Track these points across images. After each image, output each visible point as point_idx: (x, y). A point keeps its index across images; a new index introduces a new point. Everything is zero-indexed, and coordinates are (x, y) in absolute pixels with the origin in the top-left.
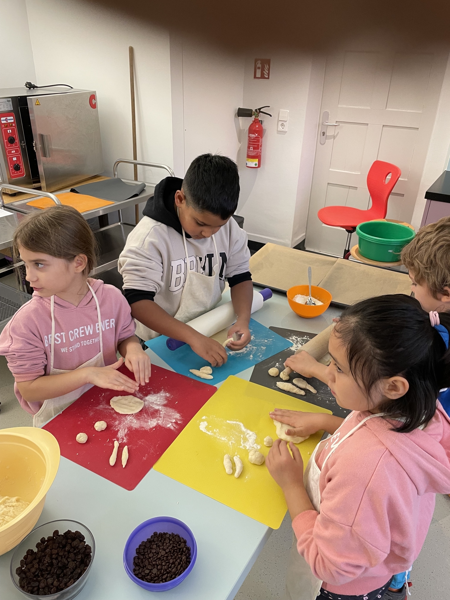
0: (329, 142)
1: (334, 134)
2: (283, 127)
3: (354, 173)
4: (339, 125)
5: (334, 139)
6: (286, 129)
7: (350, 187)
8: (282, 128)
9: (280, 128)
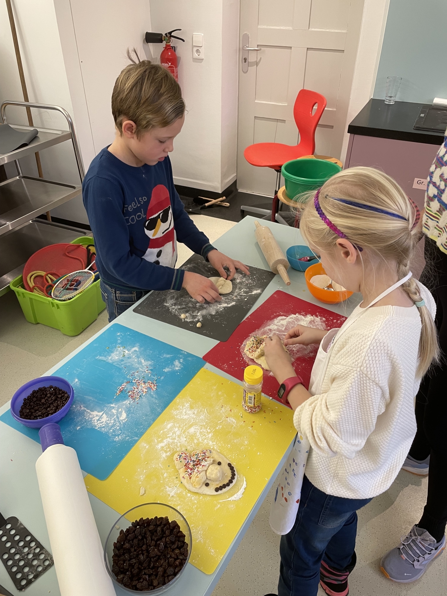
0: (252, 69)
1: (256, 60)
2: (198, 53)
3: (281, 104)
4: (260, 50)
5: (257, 66)
6: (202, 56)
7: (278, 120)
8: (197, 55)
9: (196, 55)
